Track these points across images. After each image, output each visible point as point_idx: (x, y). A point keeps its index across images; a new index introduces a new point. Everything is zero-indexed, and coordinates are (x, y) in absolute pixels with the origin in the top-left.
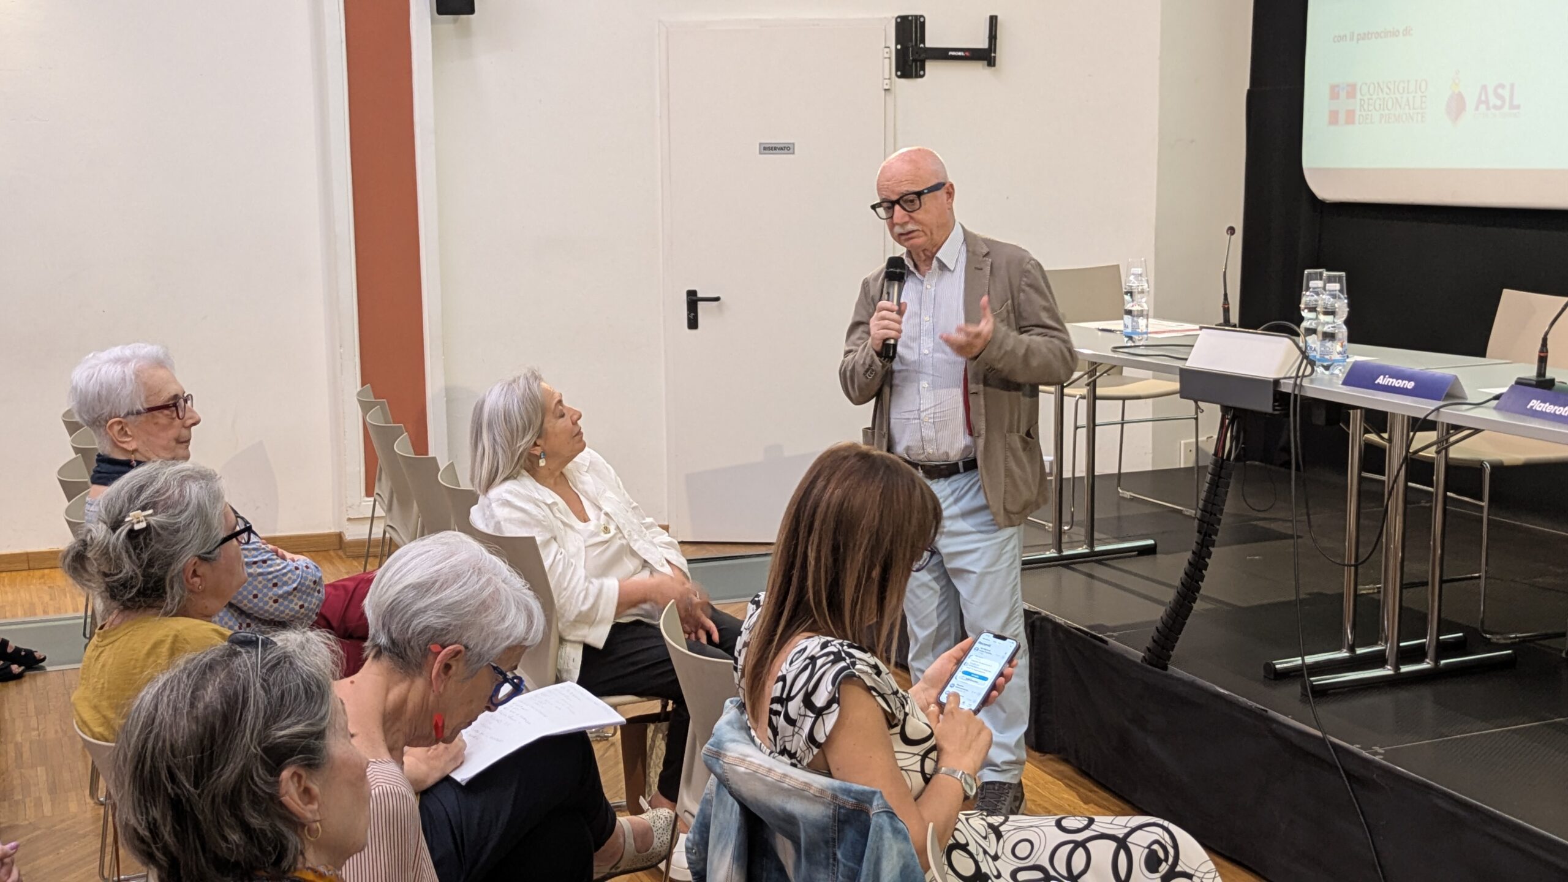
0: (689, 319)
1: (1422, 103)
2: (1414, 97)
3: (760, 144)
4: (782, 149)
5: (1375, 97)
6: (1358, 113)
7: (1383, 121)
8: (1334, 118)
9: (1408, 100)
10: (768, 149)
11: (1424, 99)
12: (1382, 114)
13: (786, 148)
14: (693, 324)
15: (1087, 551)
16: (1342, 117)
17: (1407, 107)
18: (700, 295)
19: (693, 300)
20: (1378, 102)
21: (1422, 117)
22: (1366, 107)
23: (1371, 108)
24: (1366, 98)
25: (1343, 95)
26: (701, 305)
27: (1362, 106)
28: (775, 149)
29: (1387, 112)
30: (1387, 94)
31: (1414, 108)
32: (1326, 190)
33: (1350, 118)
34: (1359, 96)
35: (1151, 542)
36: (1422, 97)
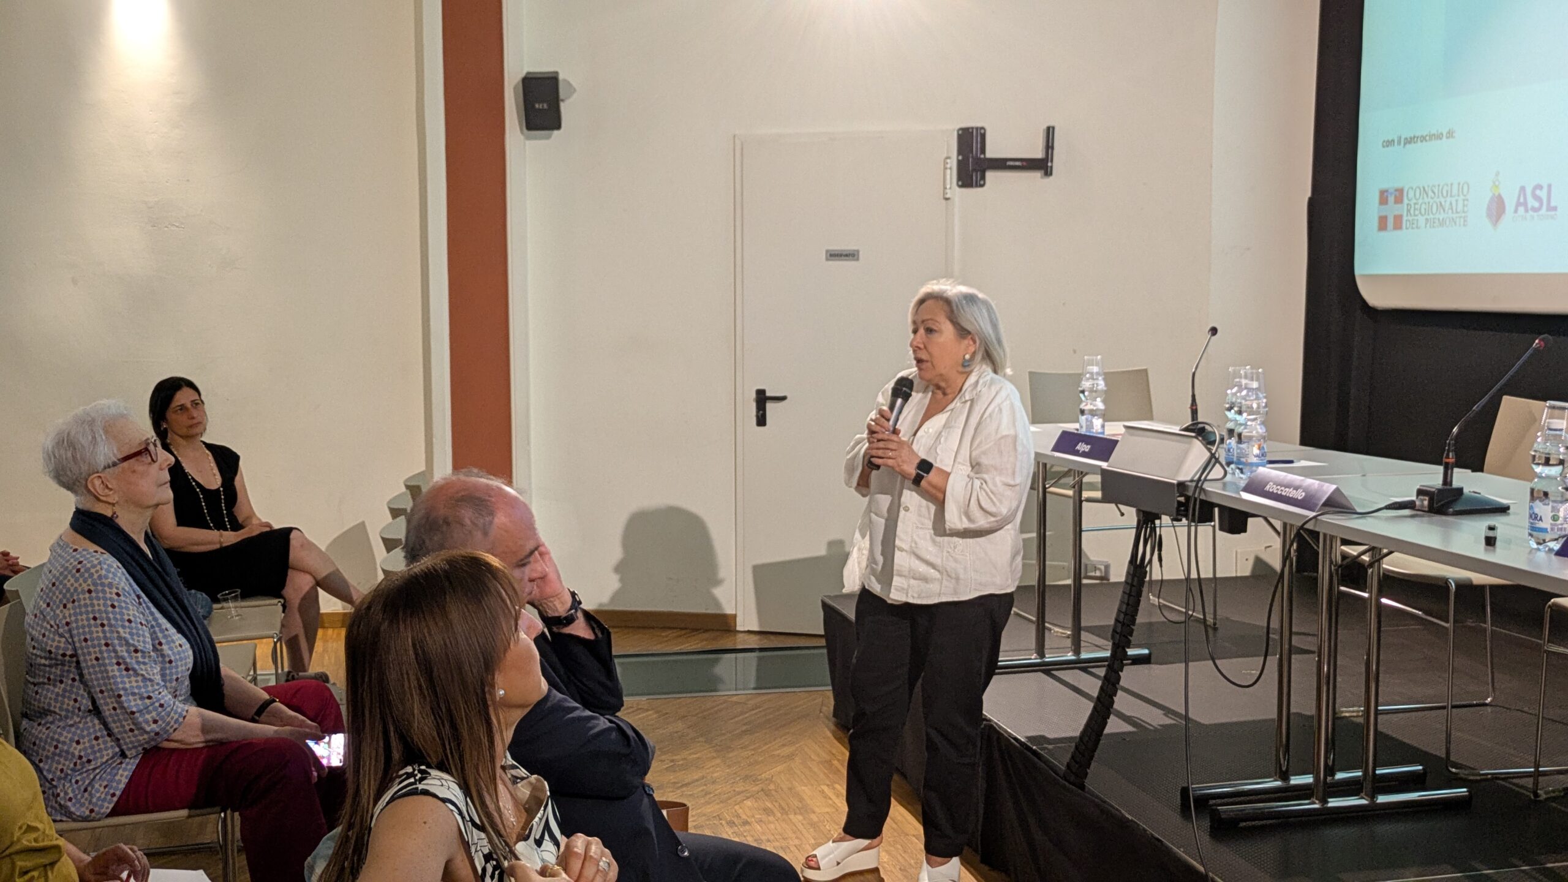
0: (757, 416)
1: (1464, 206)
2: (1457, 201)
3: (827, 251)
4: (846, 255)
5: (1420, 201)
6: (1405, 218)
7: (1428, 225)
8: (1383, 224)
9: (1451, 204)
10: (834, 255)
11: (1466, 202)
12: (1427, 219)
13: (851, 255)
14: (761, 421)
15: (1073, 658)
16: (1390, 222)
17: (1450, 211)
18: (768, 394)
19: (762, 399)
20: (1423, 206)
21: (1465, 221)
22: (1412, 212)
23: (1417, 212)
24: (1412, 203)
25: (1391, 199)
26: (770, 406)
27: (1408, 211)
28: (841, 255)
29: (1431, 216)
30: (1432, 198)
31: (1457, 212)
32: (1376, 297)
33: (1398, 224)
34: (1406, 201)
35: (1146, 651)
36: (1464, 200)
